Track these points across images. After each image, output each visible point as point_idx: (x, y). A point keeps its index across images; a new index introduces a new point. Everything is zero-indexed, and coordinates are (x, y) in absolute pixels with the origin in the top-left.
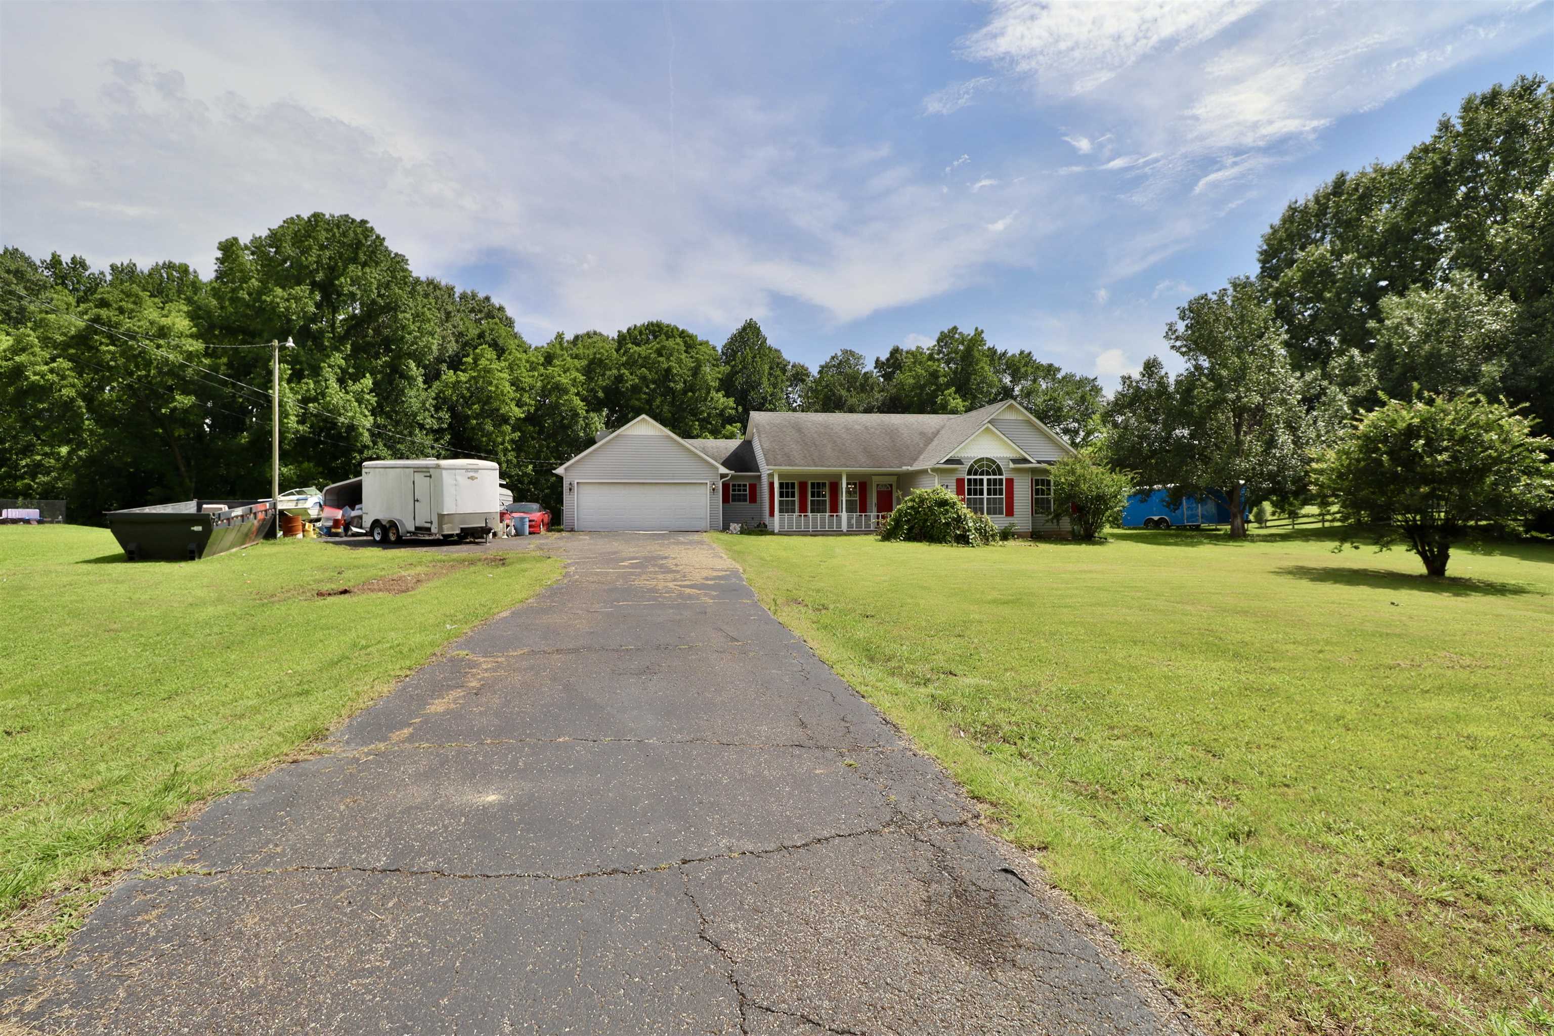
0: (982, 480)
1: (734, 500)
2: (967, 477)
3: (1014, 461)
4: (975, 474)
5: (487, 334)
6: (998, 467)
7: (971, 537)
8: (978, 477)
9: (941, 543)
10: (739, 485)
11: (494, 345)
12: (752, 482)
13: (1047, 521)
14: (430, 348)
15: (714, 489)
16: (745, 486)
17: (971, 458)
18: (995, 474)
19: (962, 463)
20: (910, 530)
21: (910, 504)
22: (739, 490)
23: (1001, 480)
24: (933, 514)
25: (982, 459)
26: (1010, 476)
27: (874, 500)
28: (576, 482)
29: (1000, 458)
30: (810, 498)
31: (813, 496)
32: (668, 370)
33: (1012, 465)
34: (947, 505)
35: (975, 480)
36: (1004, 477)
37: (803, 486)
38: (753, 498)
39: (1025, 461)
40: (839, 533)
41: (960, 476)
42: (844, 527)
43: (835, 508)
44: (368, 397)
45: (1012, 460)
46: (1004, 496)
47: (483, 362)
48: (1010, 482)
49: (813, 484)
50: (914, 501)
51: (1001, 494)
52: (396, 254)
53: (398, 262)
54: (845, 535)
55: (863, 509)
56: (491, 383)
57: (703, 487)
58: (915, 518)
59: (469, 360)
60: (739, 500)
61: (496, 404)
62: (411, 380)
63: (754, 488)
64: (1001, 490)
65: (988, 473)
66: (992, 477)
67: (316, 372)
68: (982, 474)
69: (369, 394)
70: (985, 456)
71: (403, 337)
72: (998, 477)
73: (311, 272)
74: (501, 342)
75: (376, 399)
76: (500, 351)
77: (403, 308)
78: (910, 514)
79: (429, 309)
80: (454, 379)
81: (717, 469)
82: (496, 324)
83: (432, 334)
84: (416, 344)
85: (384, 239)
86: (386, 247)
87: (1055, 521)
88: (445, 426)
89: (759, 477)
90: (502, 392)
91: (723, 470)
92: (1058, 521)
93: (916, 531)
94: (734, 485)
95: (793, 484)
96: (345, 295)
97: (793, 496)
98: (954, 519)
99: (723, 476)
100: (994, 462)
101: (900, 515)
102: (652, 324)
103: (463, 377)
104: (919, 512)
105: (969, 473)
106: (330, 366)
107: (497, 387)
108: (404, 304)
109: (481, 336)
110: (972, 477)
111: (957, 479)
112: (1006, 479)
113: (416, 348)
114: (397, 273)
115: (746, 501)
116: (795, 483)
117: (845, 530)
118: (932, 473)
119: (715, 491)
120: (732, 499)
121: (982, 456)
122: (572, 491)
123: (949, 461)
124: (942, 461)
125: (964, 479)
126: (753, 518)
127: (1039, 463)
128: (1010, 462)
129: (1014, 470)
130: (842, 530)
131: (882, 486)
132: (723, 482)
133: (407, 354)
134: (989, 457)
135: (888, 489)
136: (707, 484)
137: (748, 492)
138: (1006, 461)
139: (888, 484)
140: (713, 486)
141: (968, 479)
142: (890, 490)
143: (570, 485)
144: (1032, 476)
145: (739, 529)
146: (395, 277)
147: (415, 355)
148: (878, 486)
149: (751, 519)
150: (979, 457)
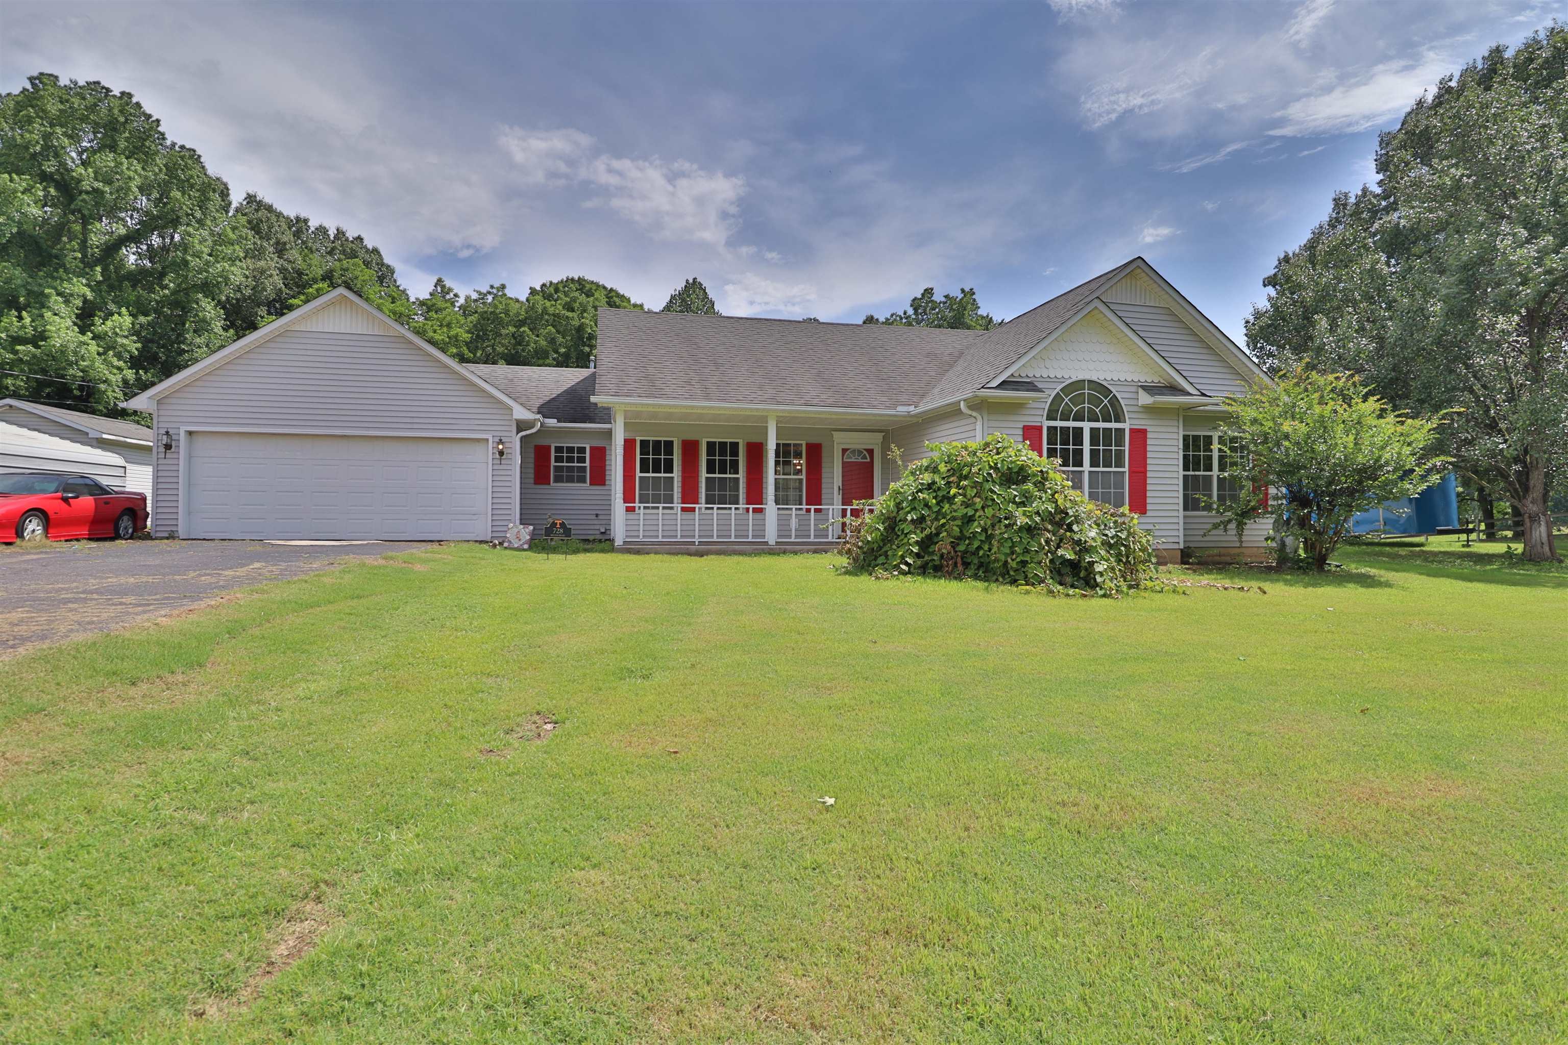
0: (1079, 432)
1: (558, 479)
2: (1047, 424)
3: (1150, 389)
4: (1065, 418)
5: (337, 274)
6: (1114, 401)
7: (1099, 568)
8: (1071, 424)
9: (1014, 582)
10: (570, 450)
12: (598, 443)
13: (1216, 526)
14: (227, 279)
15: (501, 453)
16: (582, 450)
17: (1057, 380)
18: (1107, 419)
19: (1036, 389)
20: (926, 544)
21: (927, 478)
22: (571, 460)
23: (1120, 431)
24: (989, 502)
25: (1078, 384)
26: (1139, 424)
27: (838, 481)
28: (183, 429)
29: (1119, 382)
30: (704, 474)
31: (710, 469)
32: (580, 329)
33: (1145, 399)
34: (1025, 479)
35: (1065, 430)
36: (1126, 426)
37: (690, 448)
38: (599, 477)
39: (1174, 389)
40: (760, 549)
41: (1033, 421)
42: (771, 536)
43: (755, 495)
44: (125, 341)
45: (1141, 387)
46: (1126, 469)
48: (1139, 436)
49: (711, 446)
50: (935, 470)
51: (1120, 464)
52: (182, 147)
54: (772, 552)
55: (815, 496)
57: (478, 448)
58: (939, 514)
60: (570, 480)
63: (599, 455)
64: (1120, 454)
65: (1093, 416)
66: (1101, 425)
67: (39, 301)
68: (1079, 417)
69: (126, 337)
70: (1087, 376)
71: (186, 263)
72: (1113, 425)
73: (34, 156)
75: (139, 345)
78: (927, 504)
81: (508, 410)
84: (207, 272)
85: (158, 121)
86: (163, 134)
87: (1232, 526)
89: (609, 432)
91: (520, 412)
92: (1240, 526)
93: (943, 546)
94: (559, 449)
95: (669, 445)
96: (87, 193)
97: (669, 469)
98: (1049, 517)
99: (521, 426)
100: (1106, 391)
101: (898, 506)
102: (573, 280)
104: (950, 499)
105: (1050, 417)
106: (59, 294)
108: (188, 215)
109: (327, 277)
110: (1059, 424)
111: (1024, 426)
112: (1131, 429)
113: (206, 278)
114: (179, 172)
115: (585, 482)
116: (672, 442)
117: (772, 542)
118: (970, 412)
119: (504, 457)
120: (555, 476)
121: (1081, 377)
122: (173, 450)
123: (1003, 385)
124: (995, 384)
125: (1041, 427)
126: (597, 515)
127: (1203, 395)
128: (1141, 391)
129: (1150, 410)
130: (766, 543)
131: (854, 451)
132: (522, 438)
133: (194, 286)
134: (1094, 378)
135: (864, 457)
136: (487, 440)
137: (587, 464)
138: (1133, 389)
139: (865, 450)
140: (501, 447)
141: (1049, 428)
142: (868, 460)
143: (167, 433)
144: (1184, 426)
145: (528, 537)
146: (177, 177)
147: (208, 288)
148: (844, 451)
149: (594, 517)
150: (1074, 379)
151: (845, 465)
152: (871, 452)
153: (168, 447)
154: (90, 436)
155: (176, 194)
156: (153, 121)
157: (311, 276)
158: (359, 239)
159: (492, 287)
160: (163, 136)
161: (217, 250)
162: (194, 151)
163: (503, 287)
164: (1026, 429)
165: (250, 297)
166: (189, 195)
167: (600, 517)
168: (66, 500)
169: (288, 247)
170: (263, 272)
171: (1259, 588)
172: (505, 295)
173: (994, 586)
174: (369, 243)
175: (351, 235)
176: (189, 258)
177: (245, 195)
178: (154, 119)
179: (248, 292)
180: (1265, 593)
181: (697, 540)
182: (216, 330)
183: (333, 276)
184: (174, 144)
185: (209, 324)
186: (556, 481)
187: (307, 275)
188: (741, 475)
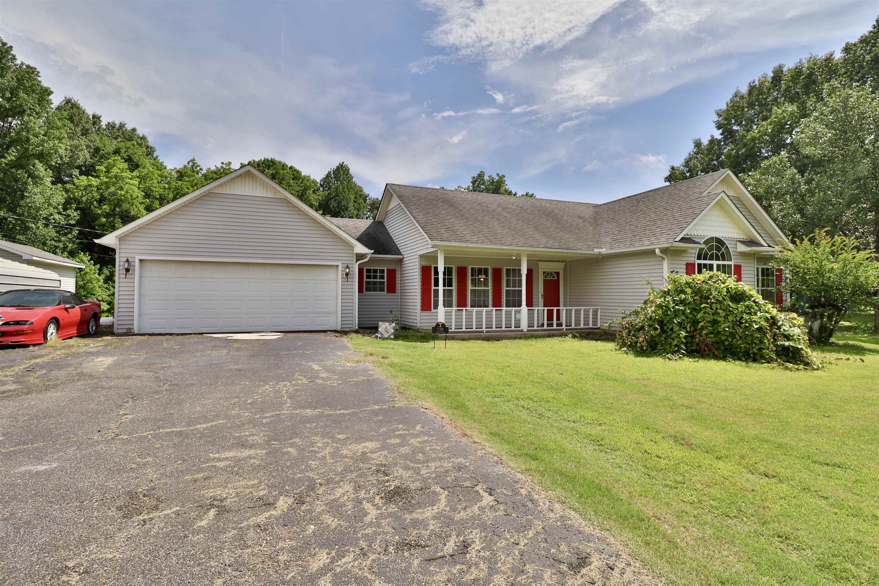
0: (711, 265)
1: (370, 289)
2: (697, 262)
3: (743, 243)
4: (705, 259)
5: (123, 151)
6: (727, 249)
8: (707, 262)
10: (375, 271)
11: (129, 160)
12: (392, 267)
14: (56, 152)
15: (347, 274)
16: (382, 271)
17: (702, 237)
18: (724, 259)
19: (693, 242)
22: (375, 277)
23: (730, 266)
25: (711, 240)
26: (738, 262)
27: (541, 291)
28: (137, 258)
29: (729, 239)
30: (470, 288)
31: (473, 284)
33: (742, 248)
35: (705, 265)
36: (732, 263)
37: (462, 272)
38: (392, 288)
39: (756, 243)
40: (519, 334)
41: (691, 260)
42: (524, 326)
43: (498, 300)
45: (739, 241)
47: (115, 171)
48: (738, 269)
49: (473, 270)
53: (28, 73)
56: (121, 189)
57: (332, 271)
59: (102, 168)
60: (375, 290)
61: (125, 206)
62: (36, 179)
63: (392, 274)
65: (718, 259)
66: (721, 262)
68: (711, 259)
70: (714, 235)
71: (28, 140)
72: (726, 263)
74: (136, 159)
76: (134, 166)
77: (28, 112)
78: (683, 312)
79: (59, 119)
80: (85, 183)
81: (351, 247)
82: (133, 145)
83: (60, 139)
84: (43, 146)
88: (73, 222)
89: (400, 261)
90: (132, 196)
91: (360, 249)
94: (368, 271)
95: (450, 270)
97: (450, 284)
99: (360, 257)
100: (723, 243)
102: (268, 160)
103: (95, 182)
105: (699, 258)
107: (127, 192)
108: (30, 109)
109: (117, 152)
110: (702, 262)
111: (687, 263)
112: (734, 265)
113: (43, 150)
114: (25, 81)
115: (383, 291)
116: (452, 268)
117: (525, 330)
118: (661, 255)
119: (349, 277)
120: (366, 288)
121: (712, 236)
122: (130, 272)
123: (683, 240)
124: (678, 239)
125: (695, 264)
126: (391, 312)
127: (769, 246)
128: (738, 243)
129: (743, 254)
130: (522, 331)
131: (548, 274)
132: (359, 265)
133: (33, 155)
134: (718, 236)
135: (554, 277)
136: (338, 266)
137: (385, 280)
138: (734, 242)
139: (554, 272)
140: (348, 270)
141: (698, 264)
142: (556, 278)
143: (127, 261)
144: (757, 263)
145: (393, 331)
146: (23, 85)
147: (41, 157)
148: (544, 273)
149: (389, 313)
150: (709, 237)
151: (545, 281)
152: (558, 274)
153: (127, 270)
154: (23, 258)
155: (22, 94)
156: (8, 47)
157: (106, 151)
158: (134, 130)
159: (223, 163)
160: (14, 58)
161: (50, 132)
162: (36, 69)
163: (230, 163)
164: (687, 265)
165: (67, 163)
166: (32, 97)
167: (393, 313)
168: (66, 309)
169: (90, 131)
170: (76, 147)
171: (861, 359)
172: (231, 168)
173: (751, 364)
174: (140, 132)
175: (129, 127)
176: (31, 137)
177: (64, 99)
178: (8, 46)
179: (67, 160)
180: (863, 361)
181: (484, 329)
182: (47, 184)
183: (121, 151)
184: (22, 64)
185: (42, 180)
186: (367, 290)
187: (103, 150)
188: (490, 288)
